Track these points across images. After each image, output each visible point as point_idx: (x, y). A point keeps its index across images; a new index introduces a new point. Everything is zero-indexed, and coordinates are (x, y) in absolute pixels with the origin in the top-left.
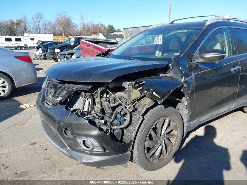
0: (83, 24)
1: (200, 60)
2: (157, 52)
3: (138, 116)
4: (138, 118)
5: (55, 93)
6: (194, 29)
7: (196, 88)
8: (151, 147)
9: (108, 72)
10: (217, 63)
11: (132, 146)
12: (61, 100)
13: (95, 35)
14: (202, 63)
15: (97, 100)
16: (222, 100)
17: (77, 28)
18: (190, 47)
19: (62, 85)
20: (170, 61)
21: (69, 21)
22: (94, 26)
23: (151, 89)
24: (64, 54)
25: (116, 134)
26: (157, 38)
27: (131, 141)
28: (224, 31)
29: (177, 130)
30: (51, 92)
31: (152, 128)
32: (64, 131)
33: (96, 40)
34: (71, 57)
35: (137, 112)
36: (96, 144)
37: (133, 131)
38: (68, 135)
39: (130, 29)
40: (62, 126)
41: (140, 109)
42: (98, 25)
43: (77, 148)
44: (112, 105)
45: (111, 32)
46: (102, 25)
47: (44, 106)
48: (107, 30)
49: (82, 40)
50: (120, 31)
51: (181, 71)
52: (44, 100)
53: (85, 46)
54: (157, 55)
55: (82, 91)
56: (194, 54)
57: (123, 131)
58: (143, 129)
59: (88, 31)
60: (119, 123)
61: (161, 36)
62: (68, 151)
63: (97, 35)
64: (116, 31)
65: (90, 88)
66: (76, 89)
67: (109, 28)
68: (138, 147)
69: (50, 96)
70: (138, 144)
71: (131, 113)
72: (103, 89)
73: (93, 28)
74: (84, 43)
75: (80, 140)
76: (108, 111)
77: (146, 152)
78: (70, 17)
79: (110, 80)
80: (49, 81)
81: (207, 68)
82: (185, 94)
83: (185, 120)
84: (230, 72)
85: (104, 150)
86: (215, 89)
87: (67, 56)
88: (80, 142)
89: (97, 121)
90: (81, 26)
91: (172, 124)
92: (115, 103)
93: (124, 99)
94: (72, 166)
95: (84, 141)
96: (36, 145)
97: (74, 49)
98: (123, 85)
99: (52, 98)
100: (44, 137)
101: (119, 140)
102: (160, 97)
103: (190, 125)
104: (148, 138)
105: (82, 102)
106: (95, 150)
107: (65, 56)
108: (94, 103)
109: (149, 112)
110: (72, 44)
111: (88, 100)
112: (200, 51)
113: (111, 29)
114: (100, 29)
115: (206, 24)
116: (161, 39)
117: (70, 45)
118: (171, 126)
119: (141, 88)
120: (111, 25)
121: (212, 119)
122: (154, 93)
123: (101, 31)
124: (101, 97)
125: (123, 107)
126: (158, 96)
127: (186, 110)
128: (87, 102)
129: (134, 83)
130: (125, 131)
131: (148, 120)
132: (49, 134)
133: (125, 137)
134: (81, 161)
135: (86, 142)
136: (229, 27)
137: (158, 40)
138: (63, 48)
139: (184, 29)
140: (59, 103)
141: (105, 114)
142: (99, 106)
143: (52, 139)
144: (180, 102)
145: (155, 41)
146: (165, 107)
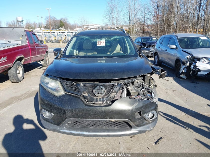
12: (115, 95)
43: (143, 123)
61: (104, 40)
69: (99, 96)
134: (149, 130)
137: (101, 43)
139: (117, 36)
145: (97, 43)
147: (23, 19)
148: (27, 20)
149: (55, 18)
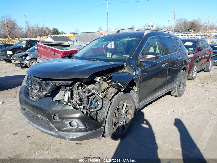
0: (28, 27)
1: (143, 60)
2: (108, 53)
3: (107, 101)
4: (107, 102)
5: (40, 88)
6: (136, 38)
7: (142, 79)
8: (116, 123)
9: (85, 71)
10: (154, 61)
11: (105, 122)
12: (46, 94)
13: (41, 37)
14: (145, 62)
15: (75, 92)
16: (158, 87)
17: (22, 30)
18: (136, 51)
19: (45, 82)
20: (124, 61)
21: (14, 24)
22: (39, 29)
23: (117, 81)
24: (19, 56)
25: (93, 115)
26: (110, 44)
27: (104, 119)
28: (155, 39)
29: (132, 109)
30: (36, 89)
31: (117, 108)
32: (53, 117)
33: (50, 43)
34: (26, 58)
35: (106, 98)
36: (80, 123)
37: (105, 112)
38: (57, 120)
39: (80, 34)
40: (51, 113)
41: (108, 96)
42: (42, 28)
43: (64, 129)
44: (87, 95)
45: (56, 34)
46: (47, 28)
47: (30, 100)
48: (51, 33)
49: (38, 44)
50: (64, 34)
51: (132, 68)
52: (28, 96)
53: (42, 49)
54: (108, 56)
55: (63, 86)
56: (139, 56)
57: (97, 113)
58: (111, 110)
59: (34, 33)
60: (94, 107)
61: (113, 43)
62: (56, 132)
63: (42, 37)
64: (60, 34)
65: (71, 83)
66: (59, 84)
67: (54, 30)
68: (108, 123)
69: (35, 92)
70: (109, 121)
71: (102, 99)
72: (80, 83)
73: (38, 30)
74: (40, 46)
75: (67, 122)
76: (85, 99)
77: (114, 126)
78: (14, 20)
79: (88, 76)
80: (31, 80)
81: (147, 65)
82: (136, 84)
83: (136, 102)
84: (162, 67)
85: (86, 127)
86: (153, 79)
87: (21, 57)
88: (67, 124)
89: (78, 107)
90: (26, 29)
91: (129, 105)
92: (89, 93)
93: (96, 89)
94: (56, 145)
95: (70, 123)
96: (18, 134)
97: (28, 51)
98: (95, 80)
99: (37, 93)
100: (23, 128)
101: (95, 119)
102: (122, 86)
103: (139, 105)
104: (114, 116)
105: (63, 94)
106: (79, 128)
107: (19, 58)
108: (72, 94)
109: (114, 97)
110: (24, 46)
111: (67, 92)
112: (142, 53)
113: (56, 32)
114: (45, 31)
115: (145, 34)
116: (113, 45)
117: (22, 47)
118: (128, 107)
119: (111, 80)
120: (55, 28)
121: (152, 101)
122: (119, 84)
123: (46, 33)
124: (78, 90)
125: (96, 95)
126: (121, 85)
127: (136, 95)
128: (67, 94)
129: (105, 77)
130: (98, 112)
131: (114, 103)
132: (34, 123)
133: (99, 117)
134: (68, 138)
135: (72, 123)
136: (158, 36)
137: (111, 46)
138: (15, 50)
139: (130, 38)
140: (44, 97)
141: (82, 102)
142: (77, 96)
143: (39, 126)
144: (132, 89)
145: (108, 46)
146: (124, 93)
147: (153, 23)
148: (157, 24)
149: (187, 20)
